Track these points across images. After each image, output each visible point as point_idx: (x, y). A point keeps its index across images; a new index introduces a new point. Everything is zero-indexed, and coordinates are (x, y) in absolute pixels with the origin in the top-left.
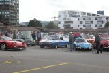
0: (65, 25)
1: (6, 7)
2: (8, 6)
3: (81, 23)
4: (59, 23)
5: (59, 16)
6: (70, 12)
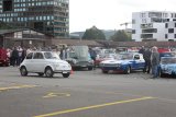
0: (143, 36)
2: (52, 7)
3: (171, 31)
4: (134, 32)
6: (151, 13)
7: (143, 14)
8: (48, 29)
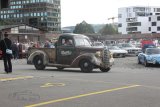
0: (128, 29)
1: (42, 7)
2: (45, 4)
3: (154, 24)
4: (120, 25)
5: (120, 16)
6: (136, 8)
7: (128, 9)
8: (42, 24)
